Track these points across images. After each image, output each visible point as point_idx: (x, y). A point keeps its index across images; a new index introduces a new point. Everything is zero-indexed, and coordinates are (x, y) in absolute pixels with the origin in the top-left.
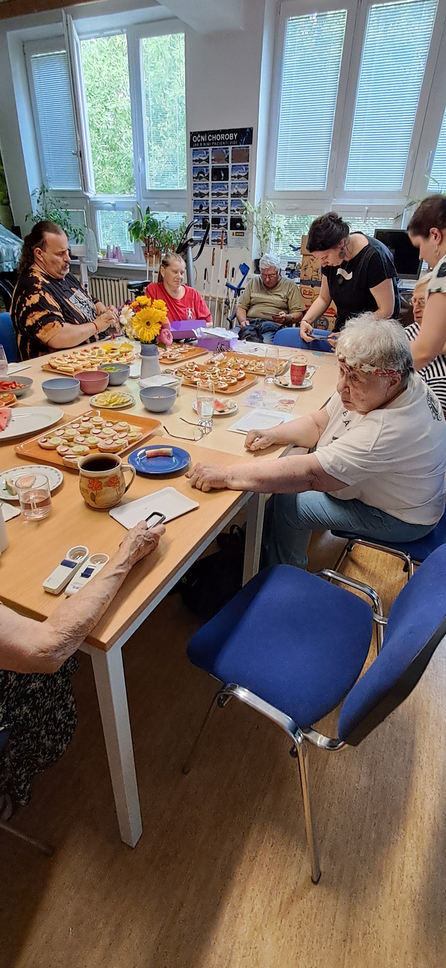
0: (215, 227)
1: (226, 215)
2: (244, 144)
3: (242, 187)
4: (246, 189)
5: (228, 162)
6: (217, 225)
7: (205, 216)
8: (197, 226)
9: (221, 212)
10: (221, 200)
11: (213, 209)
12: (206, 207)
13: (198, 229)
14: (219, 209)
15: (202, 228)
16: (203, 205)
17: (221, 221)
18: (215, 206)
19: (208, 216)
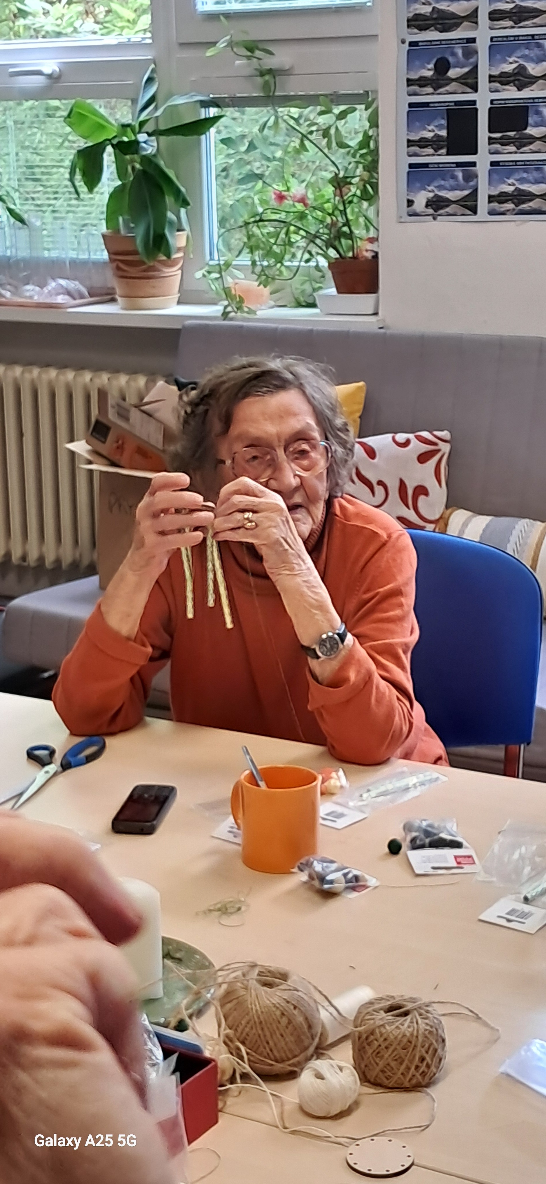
0: (506, 141)
6: (512, 134)
7: (457, 103)
8: (423, 143)
9: (534, 83)
10: (533, 36)
11: (496, 72)
12: (462, 67)
13: (428, 157)
14: (522, 69)
15: (444, 151)
16: (451, 59)
17: (531, 120)
18: (505, 61)
19: (474, 102)
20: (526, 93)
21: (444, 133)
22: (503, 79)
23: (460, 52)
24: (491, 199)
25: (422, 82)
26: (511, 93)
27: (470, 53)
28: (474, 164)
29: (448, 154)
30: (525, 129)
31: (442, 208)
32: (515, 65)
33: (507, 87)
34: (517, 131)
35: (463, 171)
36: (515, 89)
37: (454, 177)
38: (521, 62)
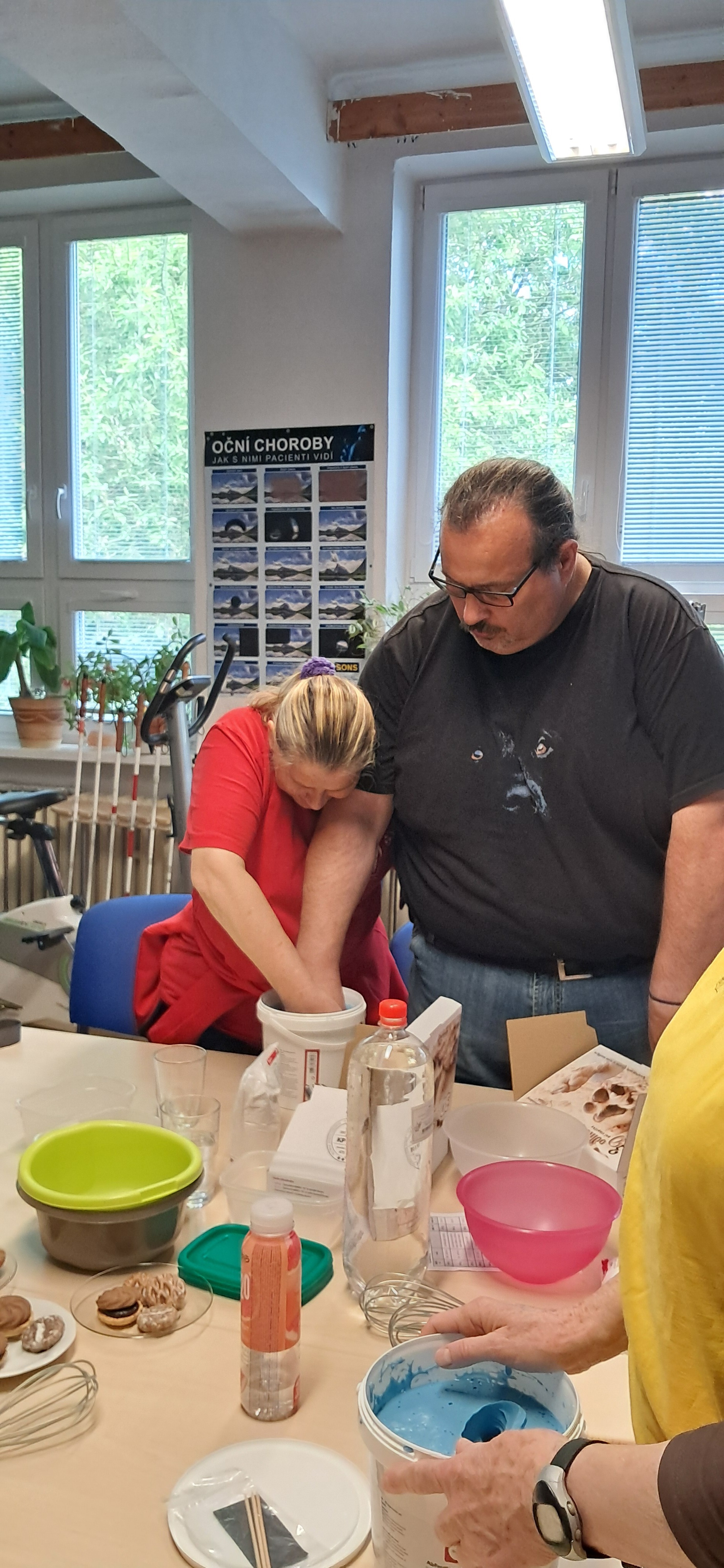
0: (275, 650)
1: (307, 621)
2: (353, 460)
3: (350, 558)
4: (360, 562)
5: (310, 499)
6: (280, 645)
7: (246, 625)
9: (292, 615)
10: (293, 586)
11: (270, 607)
12: (248, 603)
14: (285, 607)
15: (238, 653)
16: (241, 598)
17: (292, 637)
18: (275, 601)
19: (255, 625)
20: (288, 621)
21: (237, 642)
22: (274, 612)
23: (247, 594)
25: (223, 611)
26: (279, 620)
27: (253, 595)
28: (256, 663)
29: (240, 655)
30: (288, 642)
31: (236, 688)
32: (281, 604)
33: (277, 617)
34: (284, 643)
35: (250, 667)
36: (282, 618)
37: (244, 670)
38: (286, 602)
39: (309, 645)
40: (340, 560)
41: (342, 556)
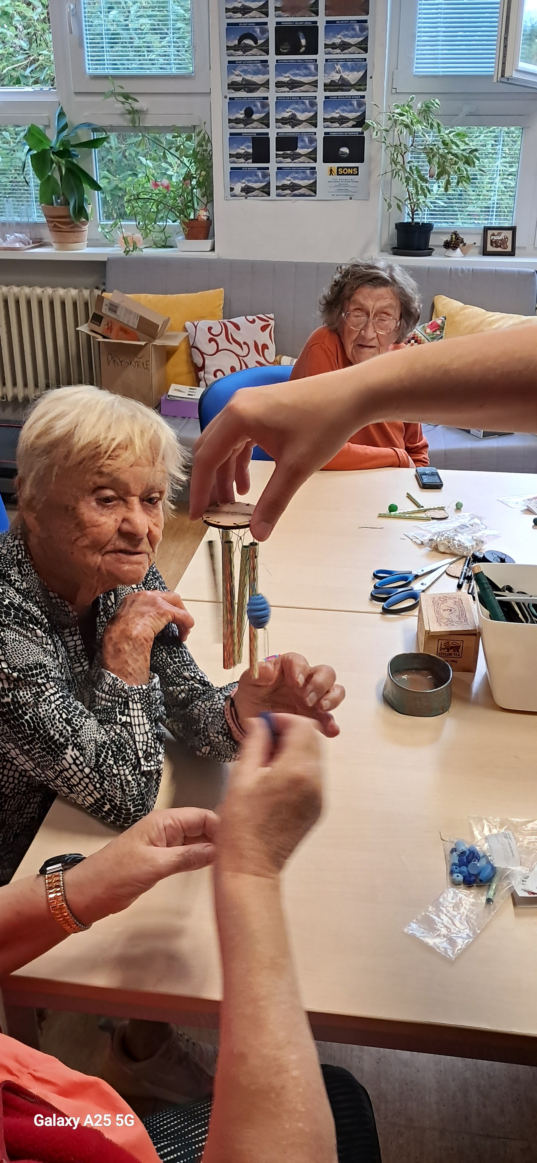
0: (285, 156)
1: (313, 130)
3: (353, 69)
4: (361, 73)
6: (289, 152)
7: (258, 134)
8: (238, 156)
9: (300, 124)
10: (300, 97)
11: (279, 117)
12: (260, 113)
13: (241, 164)
14: (293, 116)
15: (251, 161)
16: (254, 109)
17: (299, 145)
18: (285, 111)
19: (267, 134)
20: (296, 130)
21: (250, 151)
22: (283, 121)
23: (259, 104)
24: (278, 188)
25: (237, 121)
26: (288, 129)
27: (265, 106)
28: (268, 168)
29: (253, 162)
30: (296, 150)
31: (250, 192)
32: (290, 114)
33: (286, 126)
34: (292, 151)
35: (262, 172)
36: (290, 127)
37: (257, 176)
38: (293, 112)
39: (315, 150)
40: (343, 72)
41: (345, 67)
